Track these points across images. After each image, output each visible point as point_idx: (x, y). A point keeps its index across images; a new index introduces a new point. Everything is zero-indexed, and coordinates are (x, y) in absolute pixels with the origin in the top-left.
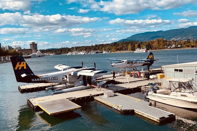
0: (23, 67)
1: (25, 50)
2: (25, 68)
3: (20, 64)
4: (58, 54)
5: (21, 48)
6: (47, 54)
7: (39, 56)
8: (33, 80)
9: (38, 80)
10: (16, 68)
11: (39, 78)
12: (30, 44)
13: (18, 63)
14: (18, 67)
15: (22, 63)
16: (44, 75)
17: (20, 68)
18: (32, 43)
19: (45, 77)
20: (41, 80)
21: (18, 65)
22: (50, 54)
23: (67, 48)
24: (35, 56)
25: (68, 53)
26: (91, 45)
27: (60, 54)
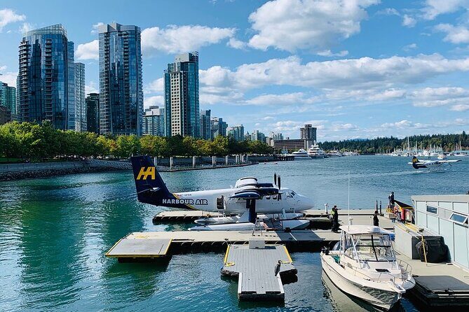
0: (149, 177)
1: (288, 141)
2: (153, 178)
3: (145, 170)
4: (366, 153)
5: (282, 137)
6: (338, 154)
7: (314, 157)
8: (164, 201)
9: (173, 201)
10: (139, 178)
11: (175, 199)
12: (302, 129)
13: (143, 168)
14: (143, 176)
15: (149, 168)
16: (184, 195)
17: (145, 178)
18: (306, 126)
19: (185, 197)
20: (177, 202)
21: (142, 172)
22: (346, 154)
23: (392, 139)
24: (304, 157)
25: (392, 151)
26: (462, 133)
27: (372, 153)
